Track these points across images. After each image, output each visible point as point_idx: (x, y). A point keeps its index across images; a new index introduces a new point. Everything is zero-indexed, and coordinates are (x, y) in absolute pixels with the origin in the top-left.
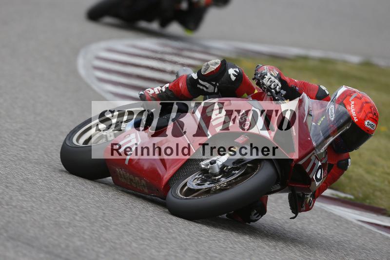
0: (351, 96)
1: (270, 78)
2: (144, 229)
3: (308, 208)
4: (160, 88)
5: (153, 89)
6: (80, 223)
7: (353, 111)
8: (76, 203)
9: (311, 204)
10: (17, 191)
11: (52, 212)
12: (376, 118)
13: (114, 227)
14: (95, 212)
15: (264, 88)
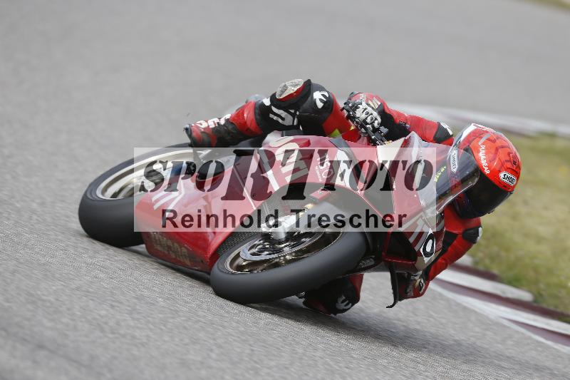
0: (481, 138)
1: (365, 109)
2: (311, 375)
3: (418, 293)
4: (216, 120)
5: (207, 121)
6: (218, 363)
7: (483, 158)
8: (212, 334)
9: (421, 288)
10: (127, 314)
11: (177, 345)
12: (516, 168)
13: (266, 370)
14: (239, 347)
15: (357, 123)
